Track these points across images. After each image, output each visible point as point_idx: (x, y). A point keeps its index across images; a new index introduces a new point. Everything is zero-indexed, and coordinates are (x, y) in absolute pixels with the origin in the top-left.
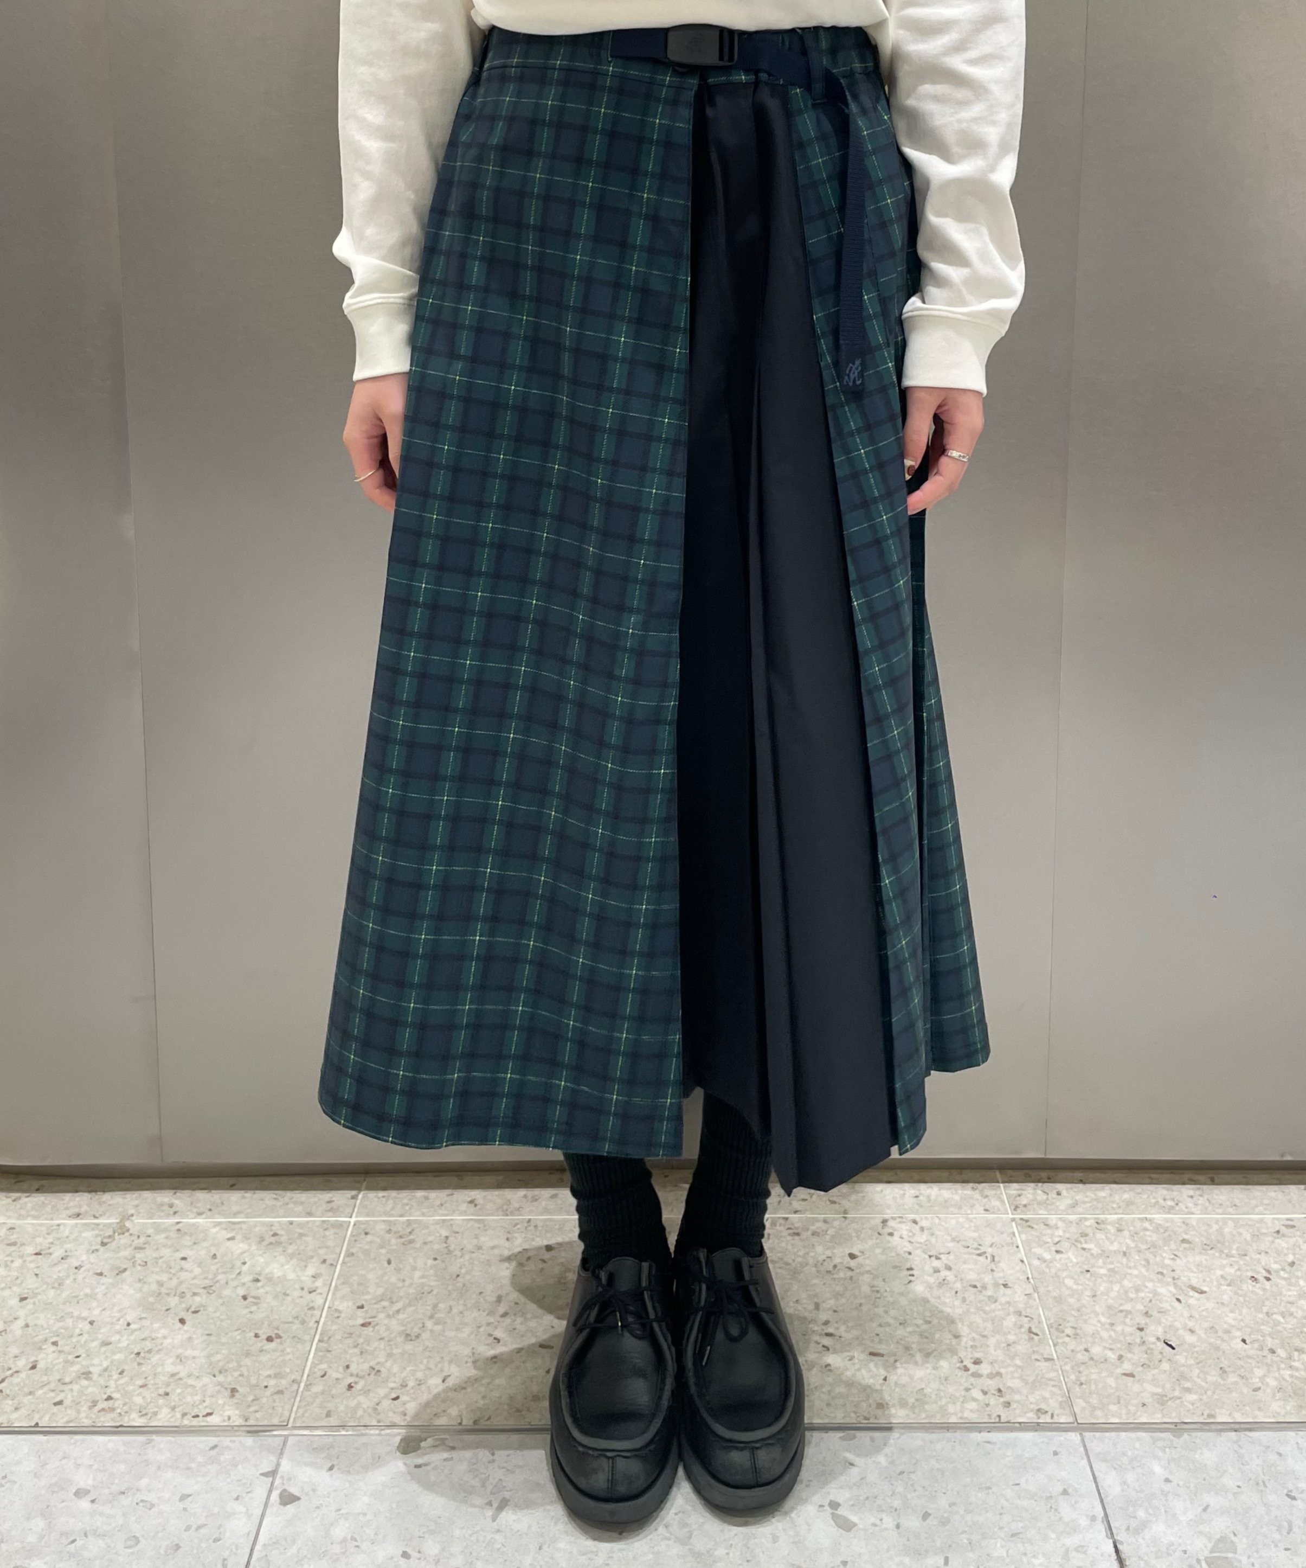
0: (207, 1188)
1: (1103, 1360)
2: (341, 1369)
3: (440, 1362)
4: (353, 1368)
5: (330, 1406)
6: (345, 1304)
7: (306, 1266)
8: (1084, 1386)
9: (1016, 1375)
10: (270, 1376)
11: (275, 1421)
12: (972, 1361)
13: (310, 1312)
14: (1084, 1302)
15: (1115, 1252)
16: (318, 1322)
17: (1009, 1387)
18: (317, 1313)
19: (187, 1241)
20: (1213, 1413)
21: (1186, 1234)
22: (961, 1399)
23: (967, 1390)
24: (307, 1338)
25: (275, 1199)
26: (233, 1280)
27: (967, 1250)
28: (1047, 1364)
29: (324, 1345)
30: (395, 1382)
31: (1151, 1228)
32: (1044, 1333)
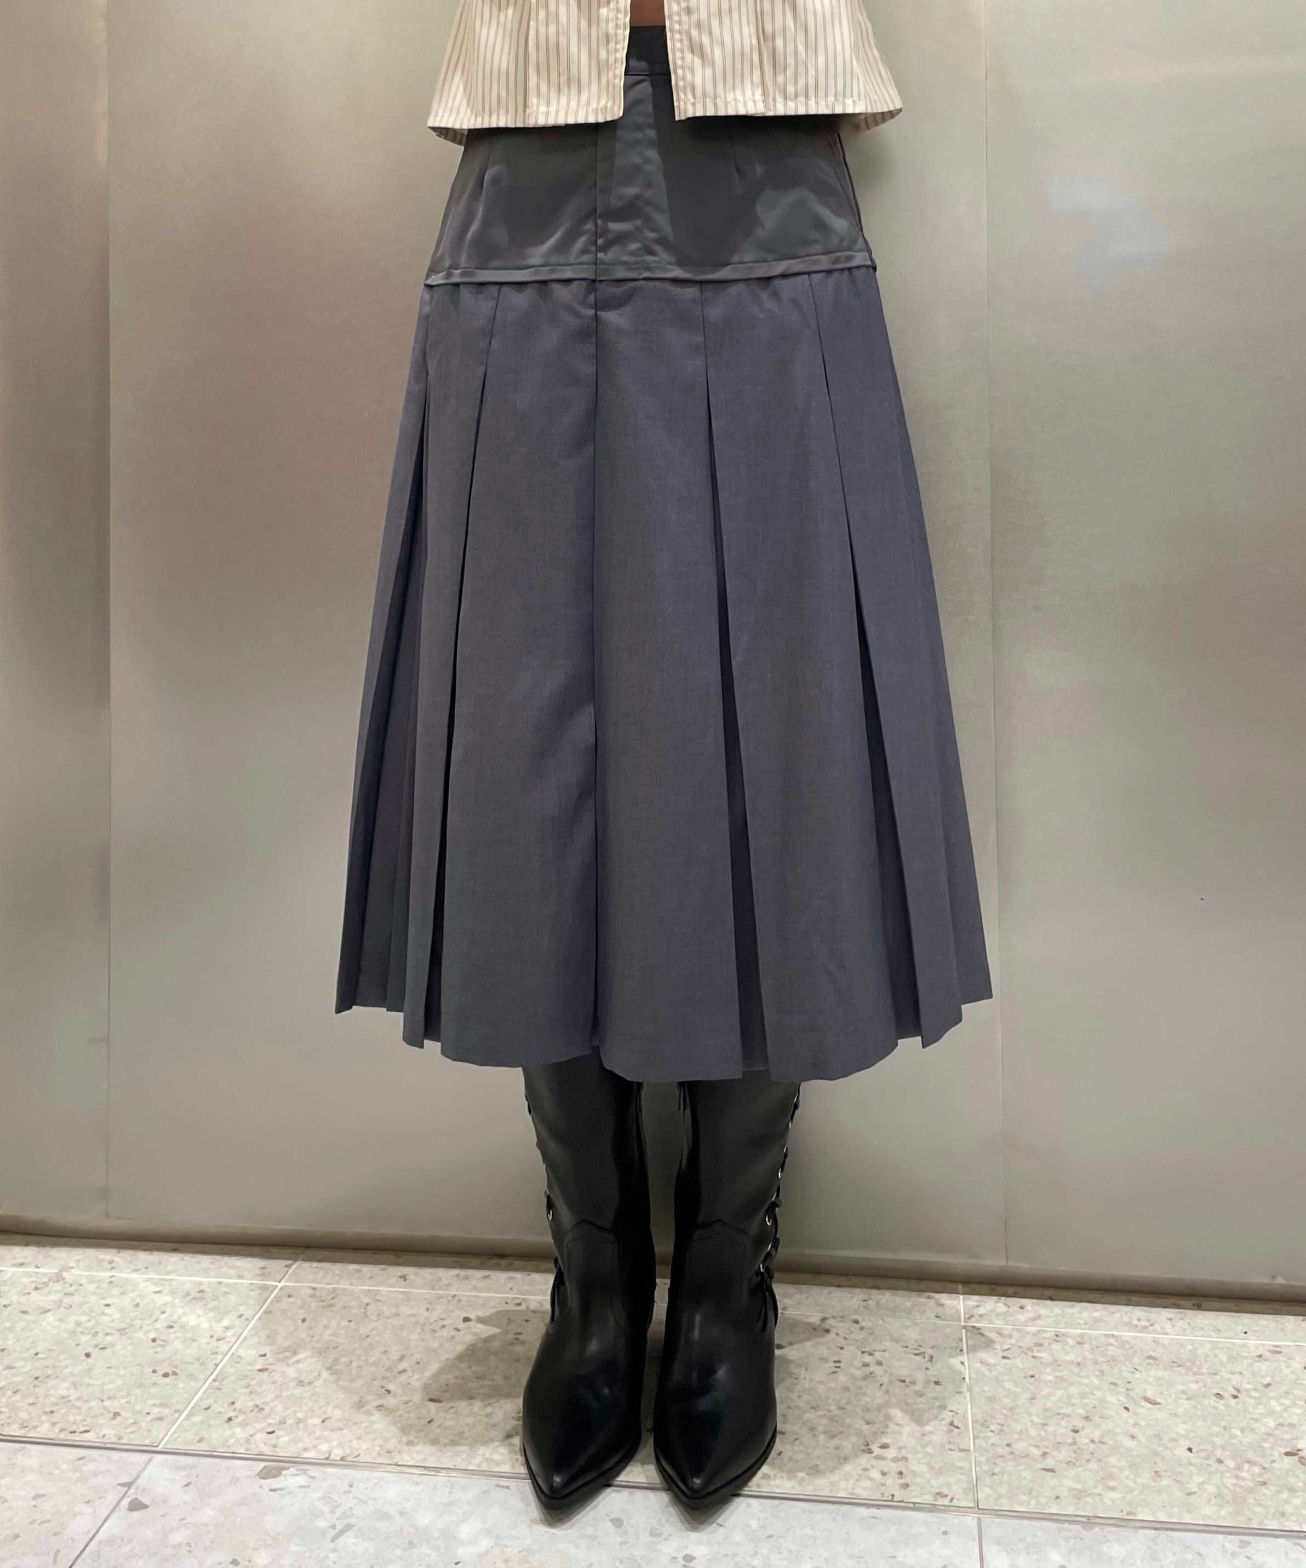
0: (150, 1250)
1: (1024, 1455)
2: (226, 1405)
3: (324, 1406)
4: (237, 1405)
5: (205, 1434)
6: (249, 1352)
7: (221, 1319)
8: (996, 1477)
9: (923, 1461)
10: (155, 1405)
11: (147, 1442)
12: (880, 1445)
13: (213, 1356)
14: (1020, 1403)
15: (1069, 1362)
16: (217, 1365)
17: (914, 1472)
18: (220, 1357)
19: (115, 1291)
20: (1134, 1511)
21: (1154, 1351)
22: (857, 1477)
23: (866, 1470)
24: (202, 1377)
25: (212, 1263)
26: (149, 1325)
27: (907, 1349)
28: (962, 1454)
29: (217, 1384)
30: (274, 1419)
31: (1116, 1344)
32: (966, 1427)
